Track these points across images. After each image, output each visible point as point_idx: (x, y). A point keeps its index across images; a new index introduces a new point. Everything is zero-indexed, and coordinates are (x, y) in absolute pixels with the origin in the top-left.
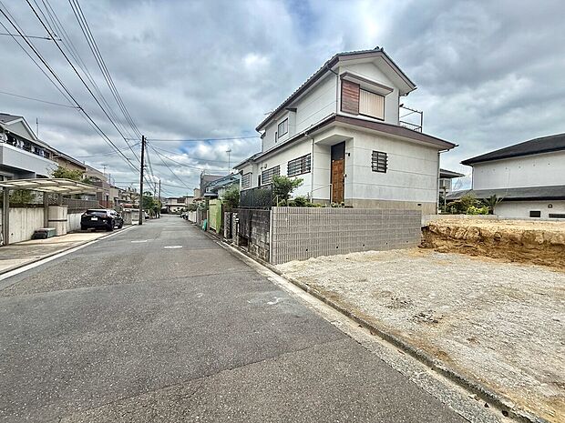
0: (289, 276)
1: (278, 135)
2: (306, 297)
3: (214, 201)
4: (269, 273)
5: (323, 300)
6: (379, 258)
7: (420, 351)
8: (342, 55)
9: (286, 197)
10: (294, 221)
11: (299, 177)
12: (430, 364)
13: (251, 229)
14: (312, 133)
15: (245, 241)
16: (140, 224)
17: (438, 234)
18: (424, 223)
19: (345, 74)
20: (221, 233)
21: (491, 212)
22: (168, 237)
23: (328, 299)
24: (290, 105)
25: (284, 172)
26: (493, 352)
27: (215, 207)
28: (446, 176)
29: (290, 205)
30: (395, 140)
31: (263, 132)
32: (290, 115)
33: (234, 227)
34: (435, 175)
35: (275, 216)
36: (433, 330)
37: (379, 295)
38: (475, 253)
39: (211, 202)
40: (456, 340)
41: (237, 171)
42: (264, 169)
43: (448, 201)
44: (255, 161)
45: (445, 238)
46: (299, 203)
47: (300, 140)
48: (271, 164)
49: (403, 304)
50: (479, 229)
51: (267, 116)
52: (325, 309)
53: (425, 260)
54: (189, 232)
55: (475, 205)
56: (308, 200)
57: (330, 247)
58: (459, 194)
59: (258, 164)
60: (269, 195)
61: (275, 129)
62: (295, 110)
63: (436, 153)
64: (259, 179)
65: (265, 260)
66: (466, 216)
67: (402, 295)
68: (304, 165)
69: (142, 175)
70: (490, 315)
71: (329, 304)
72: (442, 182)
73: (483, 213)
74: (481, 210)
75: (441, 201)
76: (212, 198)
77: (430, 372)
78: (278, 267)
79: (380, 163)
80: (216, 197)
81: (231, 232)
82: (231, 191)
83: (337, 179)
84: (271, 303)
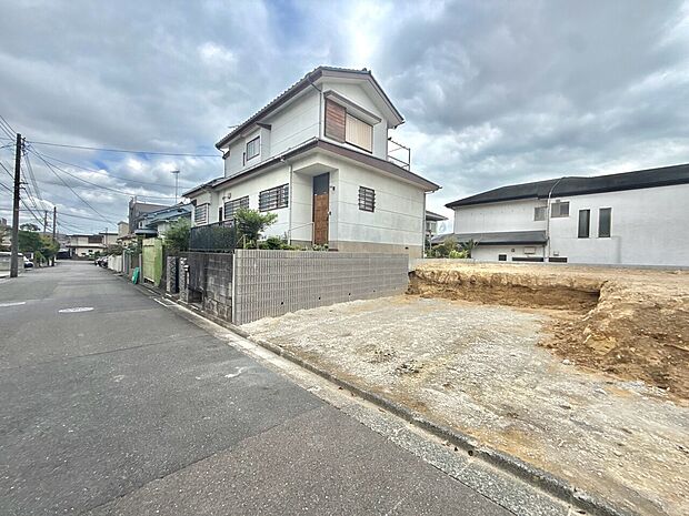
0: (258, 338)
1: (247, 157)
2: (279, 362)
3: (152, 241)
4: (231, 336)
5: (299, 363)
6: (366, 308)
7: (399, 405)
8: (326, 69)
9: (254, 236)
10: (266, 267)
11: (272, 213)
12: (409, 418)
13: (206, 279)
14: (289, 158)
15: (197, 296)
16: (14, 275)
17: (424, 278)
18: (411, 268)
19: (330, 92)
20: (162, 286)
21: (469, 256)
22: (68, 294)
23: (305, 362)
24: (263, 120)
25: (254, 205)
26: (463, 394)
27: (152, 249)
28: (431, 219)
29: (261, 247)
30: (383, 176)
31: (226, 150)
32: (261, 132)
33: (182, 278)
34: (421, 216)
35: (239, 262)
36: (414, 380)
37: (362, 350)
38: (455, 297)
39: (145, 242)
40: (435, 388)
41: (188, 201)
42: (227, 200)
43: (433, 245)
44: (214, 188)
45: (429, 282)
46: (273, 244)
47: (274, 166)
48: (237, 193)
49: (386, 357)
50: (458, 273)
51: (233, 129)
52: (301, 374)
53: (410, 307)
54: (106, 286)
55: (456, 249)
56: (286, 242)
57: (311, 298)
58: (443, 237)
59: (218, 193)
60: (232, 233)
61: (242, 148)
62: (269, 127)
63: (421, 193)
64: (221, 212)
65: (226, 319)
66: (448, 260)
67: (385, 347)
68: (279, 197)
69: (17, 198)
70: (463, 359)
71: (306, 367)
72: (428, 224)
73: (462, 257)
74: (461, 254)
75: (427, 244)
76: (148, 236)
77: (409, 427)
78: (244, 328)
79: (368, 201)
80: (155, 235)
81: (177, 284)
82: (178, 227)
83: (320, 218)
84: (230, 376)
